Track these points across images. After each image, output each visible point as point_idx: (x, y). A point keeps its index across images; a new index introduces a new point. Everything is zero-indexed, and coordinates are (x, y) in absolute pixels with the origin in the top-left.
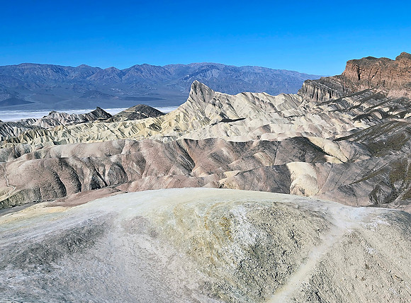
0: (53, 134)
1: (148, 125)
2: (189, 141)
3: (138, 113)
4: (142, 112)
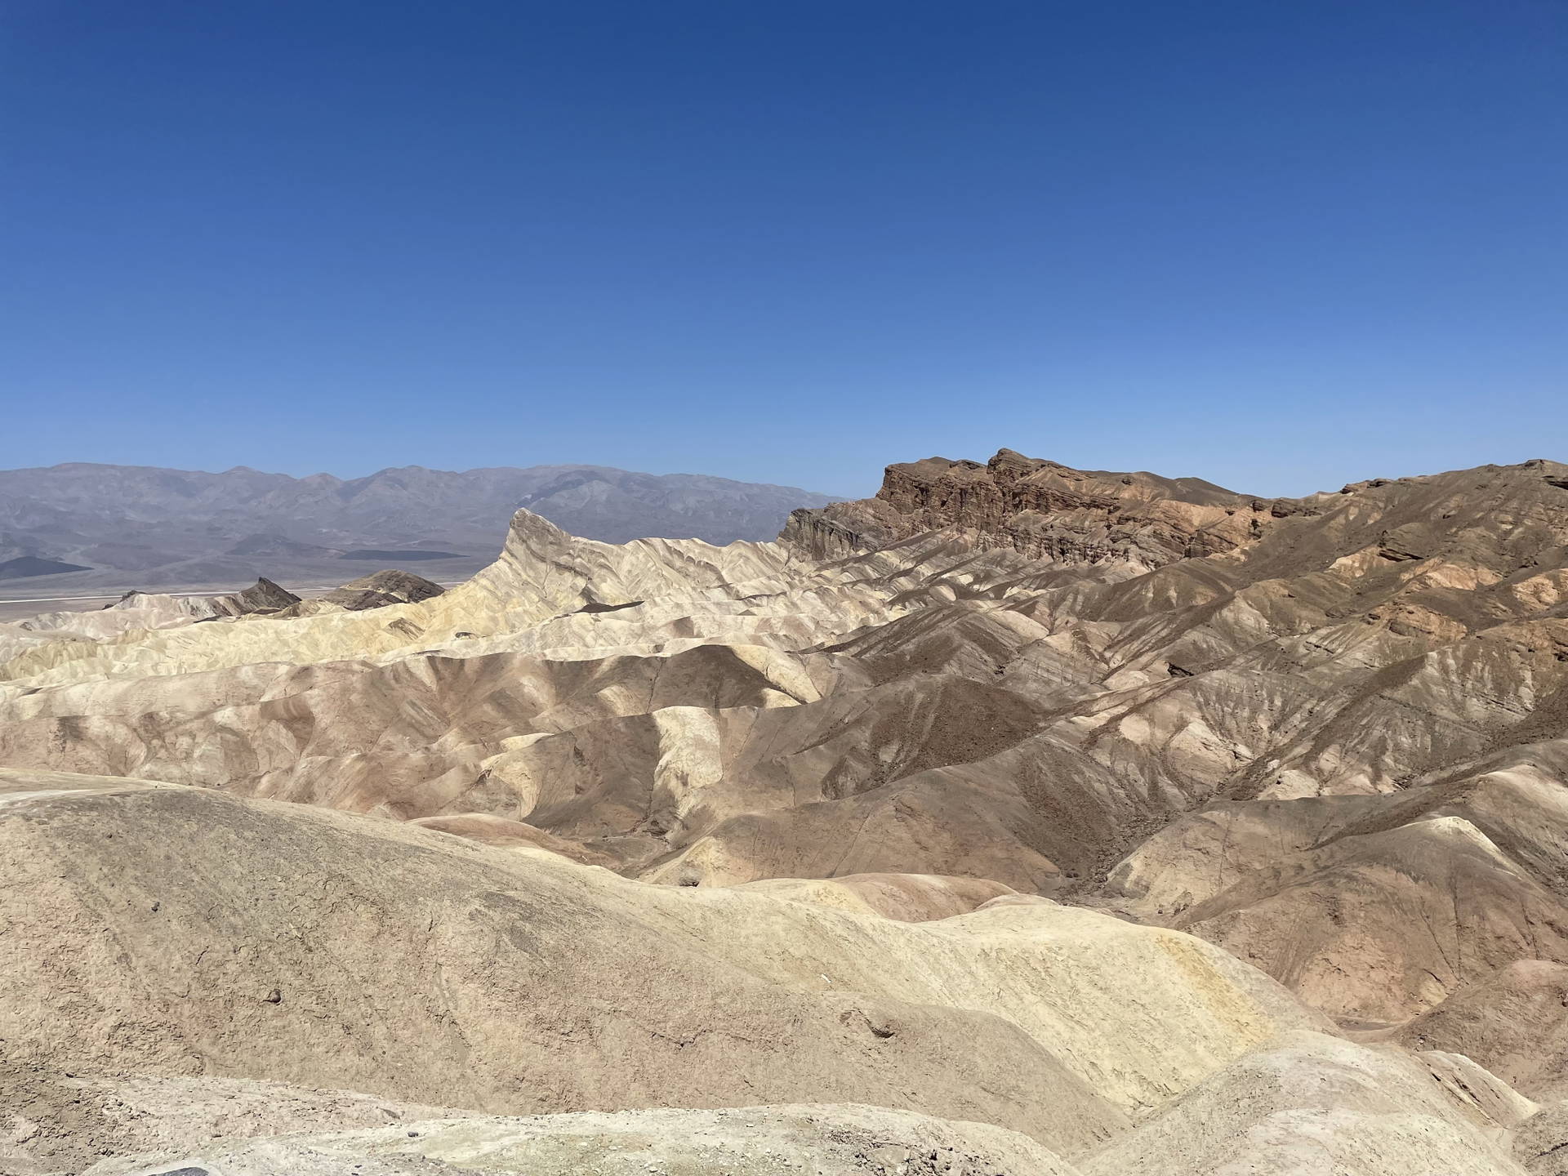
1: (385, 624)
2: (438, 662)
3: (382, 591)
4: (392, 590)
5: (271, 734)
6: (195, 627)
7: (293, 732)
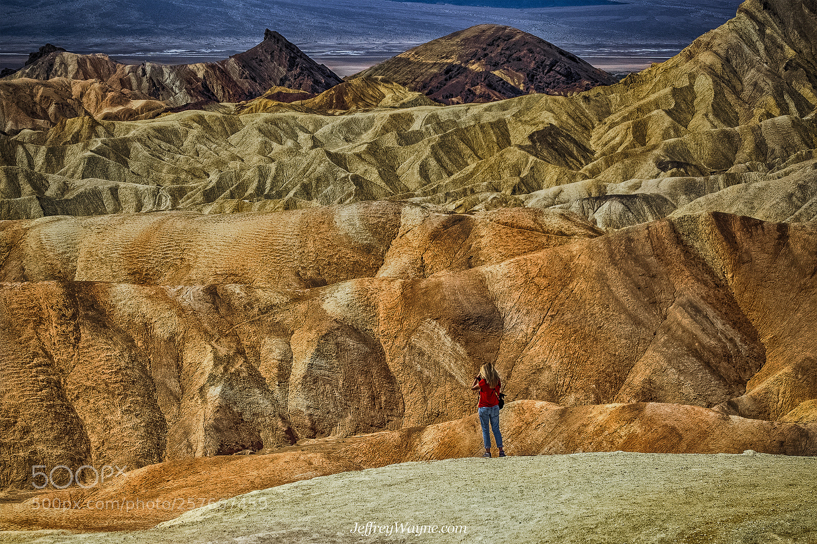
0: (39, 160)
1: (520, 134)
2: (736, 227)
3: (475, 67)
4: (496, 66)
5: (423, 345)
6: (169, 120)
7: (467, 344)
